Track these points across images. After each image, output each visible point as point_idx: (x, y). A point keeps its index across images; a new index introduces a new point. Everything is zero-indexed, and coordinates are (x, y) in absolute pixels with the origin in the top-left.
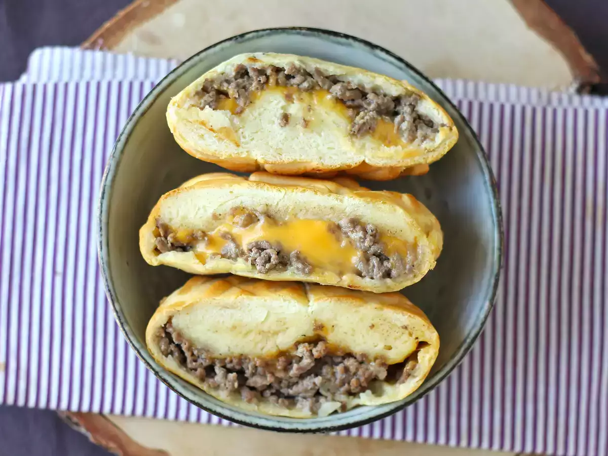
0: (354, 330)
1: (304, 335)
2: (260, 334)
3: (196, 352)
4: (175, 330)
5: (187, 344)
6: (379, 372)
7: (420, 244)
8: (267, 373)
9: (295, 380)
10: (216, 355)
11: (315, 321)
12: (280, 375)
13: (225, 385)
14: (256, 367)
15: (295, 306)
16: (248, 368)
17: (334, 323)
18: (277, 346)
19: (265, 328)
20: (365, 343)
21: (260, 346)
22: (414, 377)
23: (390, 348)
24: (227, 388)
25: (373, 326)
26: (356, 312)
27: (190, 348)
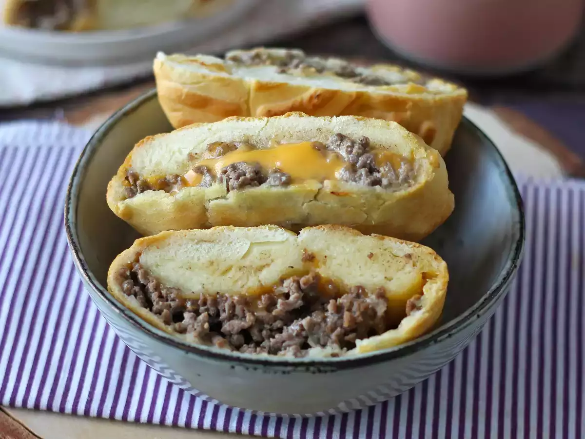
0: (348, 261)
1: (292, 267)
2: (240, 269)
3: (164, 292)
4: (141, 267)
5: (154, 281)
6: (378, 304)
7: (417, 157)
8: (246, 311)
9: (278, 324)
10: (187, 294)
11: (305, 250)
12: (262, 314)
13: (193, 327)
14: (233, 307)
15: (283, 234)
16: (224, 311)
17: (327, 253)
18: (259, 281)
19: (247, 262)
20: (361, 275)
21: (240, 283)
22: (419, 308)
23: (390, 280)
24: (195, 329)
25: (371, 256)
26: (353, 241)
27: (157, 288)
